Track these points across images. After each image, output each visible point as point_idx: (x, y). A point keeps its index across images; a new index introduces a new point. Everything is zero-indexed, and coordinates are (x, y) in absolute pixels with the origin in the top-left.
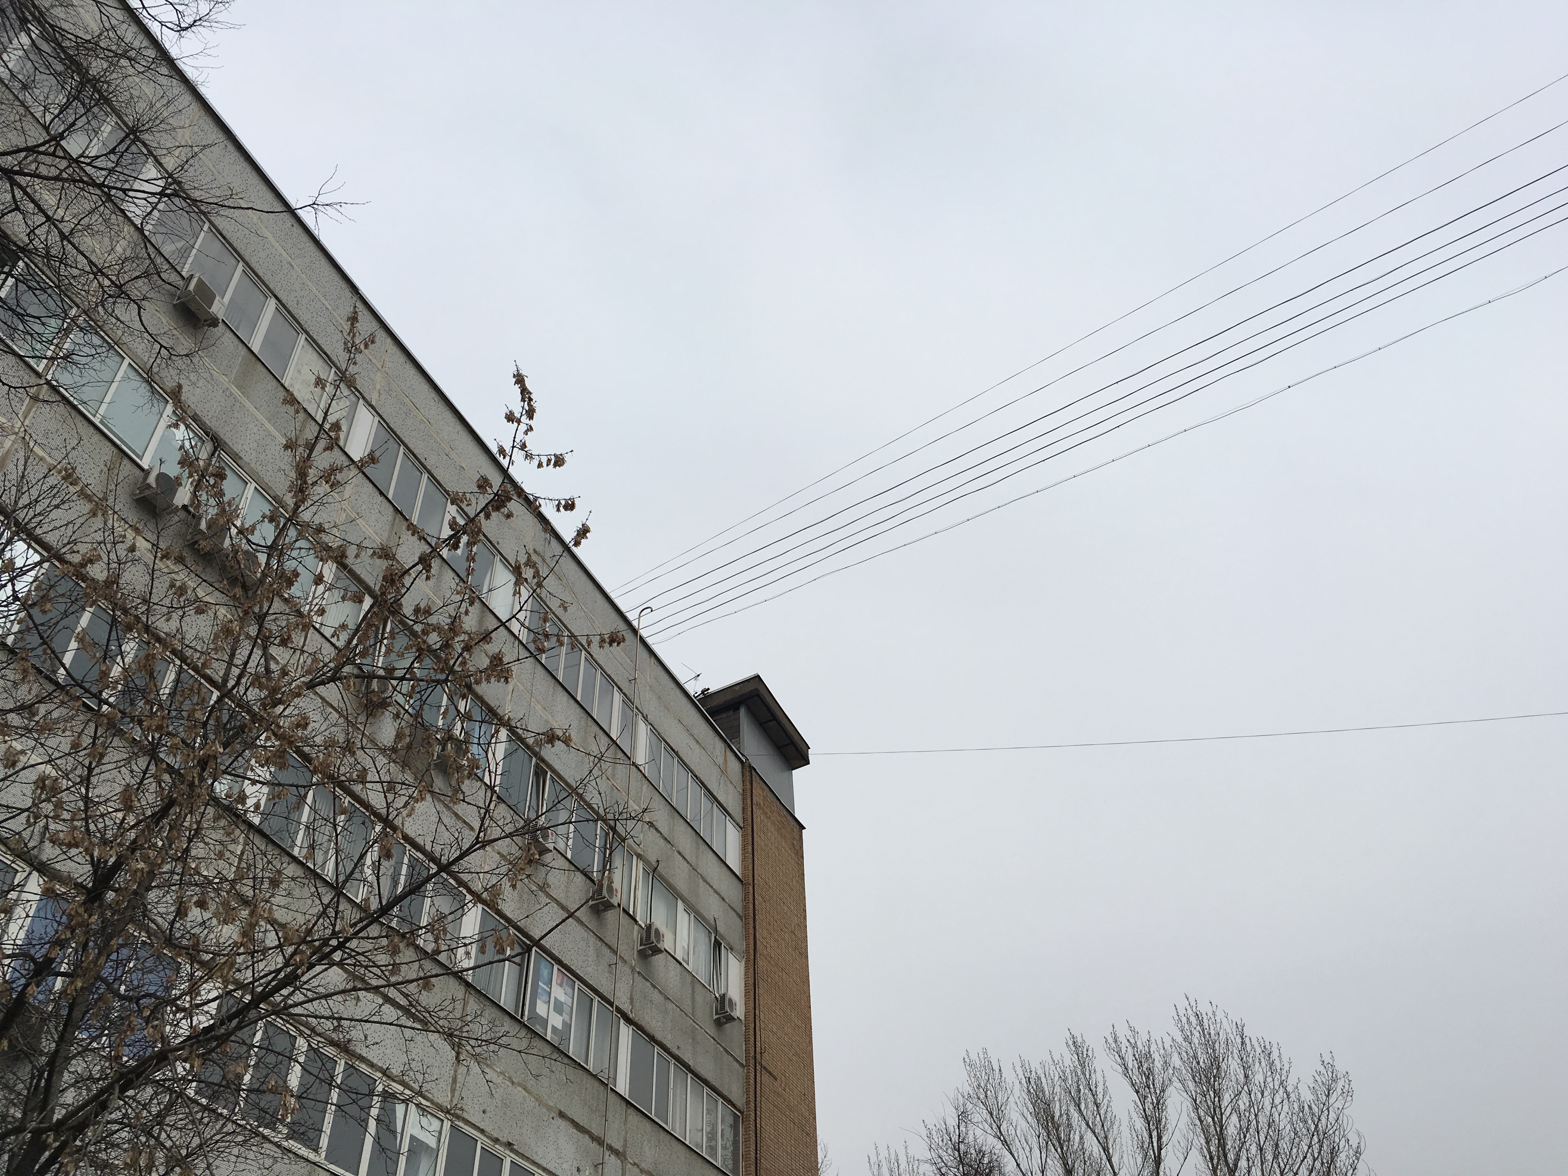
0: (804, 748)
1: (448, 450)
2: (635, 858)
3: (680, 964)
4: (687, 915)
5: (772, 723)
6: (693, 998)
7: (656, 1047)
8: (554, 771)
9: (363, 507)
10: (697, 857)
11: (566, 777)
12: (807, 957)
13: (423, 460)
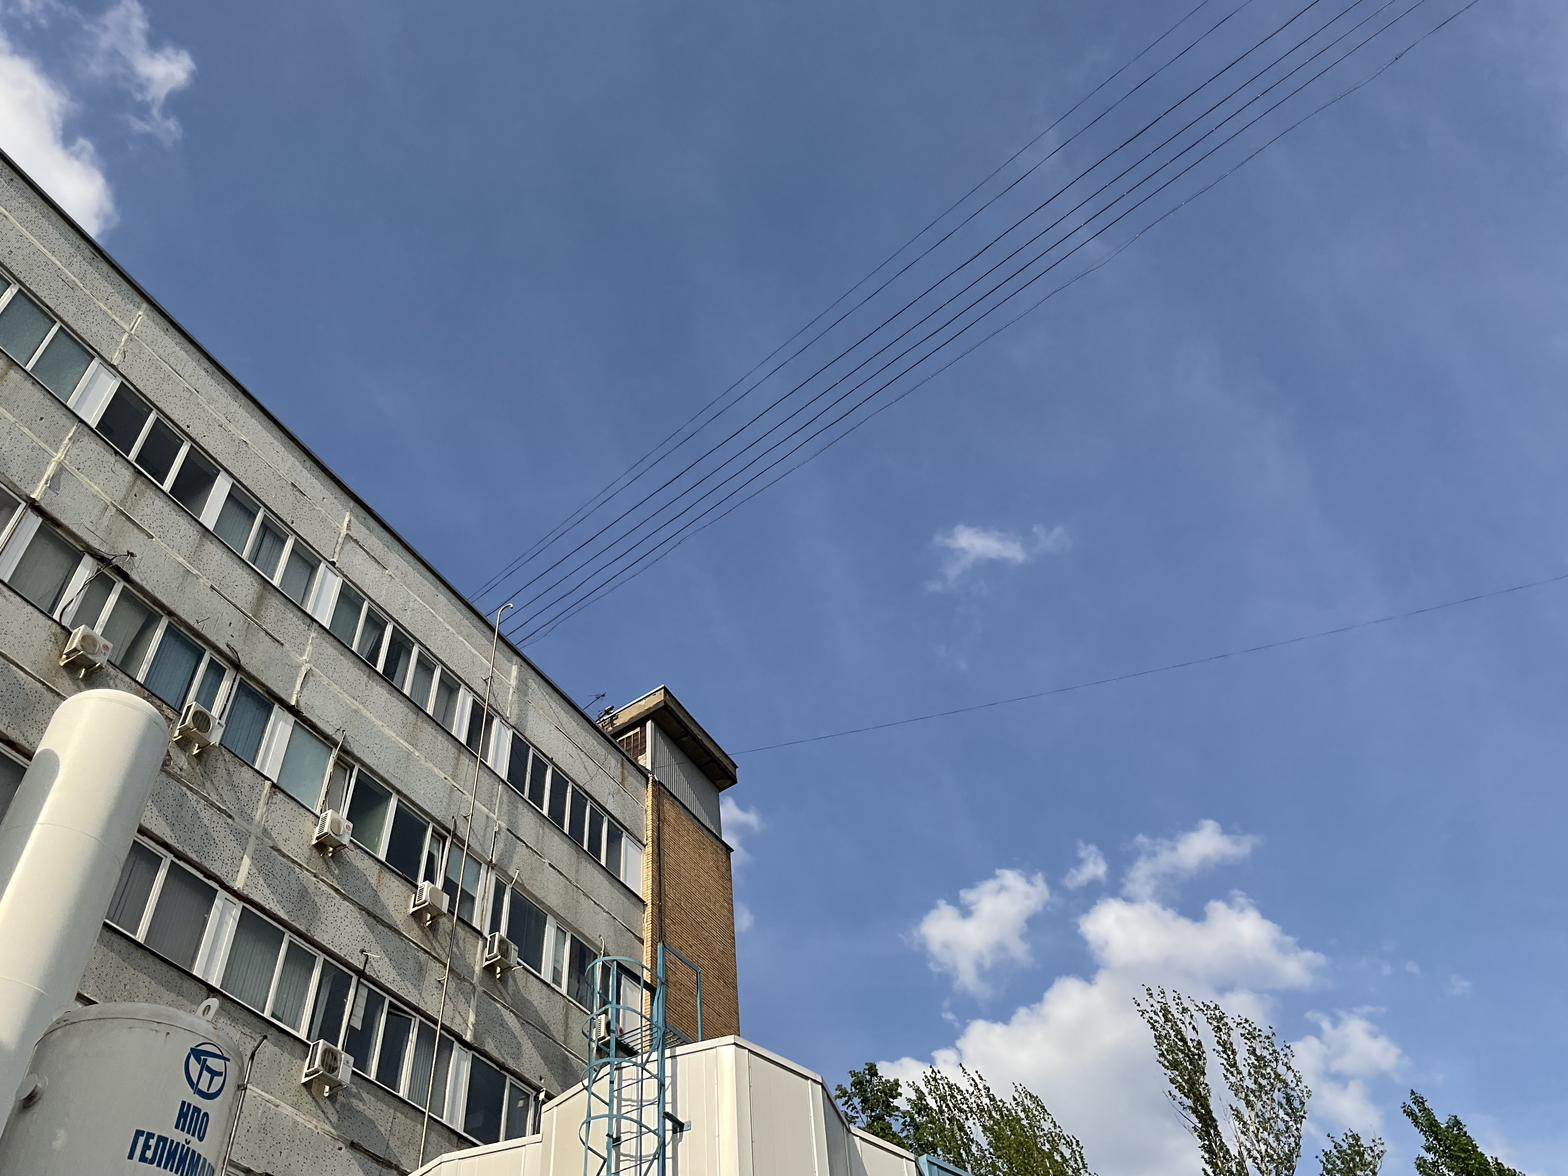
0: (730, 767)
1: (223, 420)
2: (484, 867)
3: (548, 985)
4: (561, 934)
5: (685, 739)
6: (567, 1026)
7: (509, 1076)
8: (363, 764)
9: (89, 463)
10: (577, 871)
11: (381, 772)
12: (735, 988)
13: (184, 428)
